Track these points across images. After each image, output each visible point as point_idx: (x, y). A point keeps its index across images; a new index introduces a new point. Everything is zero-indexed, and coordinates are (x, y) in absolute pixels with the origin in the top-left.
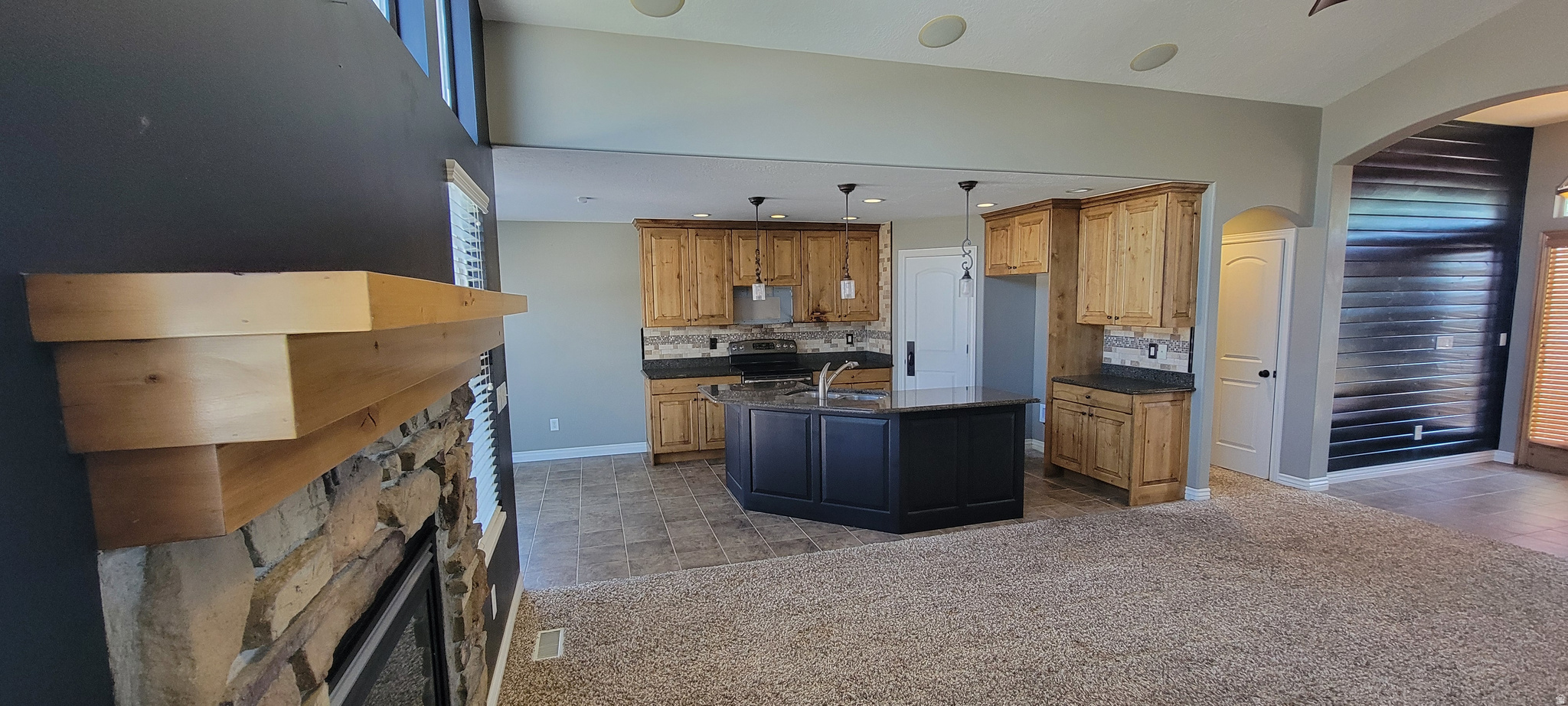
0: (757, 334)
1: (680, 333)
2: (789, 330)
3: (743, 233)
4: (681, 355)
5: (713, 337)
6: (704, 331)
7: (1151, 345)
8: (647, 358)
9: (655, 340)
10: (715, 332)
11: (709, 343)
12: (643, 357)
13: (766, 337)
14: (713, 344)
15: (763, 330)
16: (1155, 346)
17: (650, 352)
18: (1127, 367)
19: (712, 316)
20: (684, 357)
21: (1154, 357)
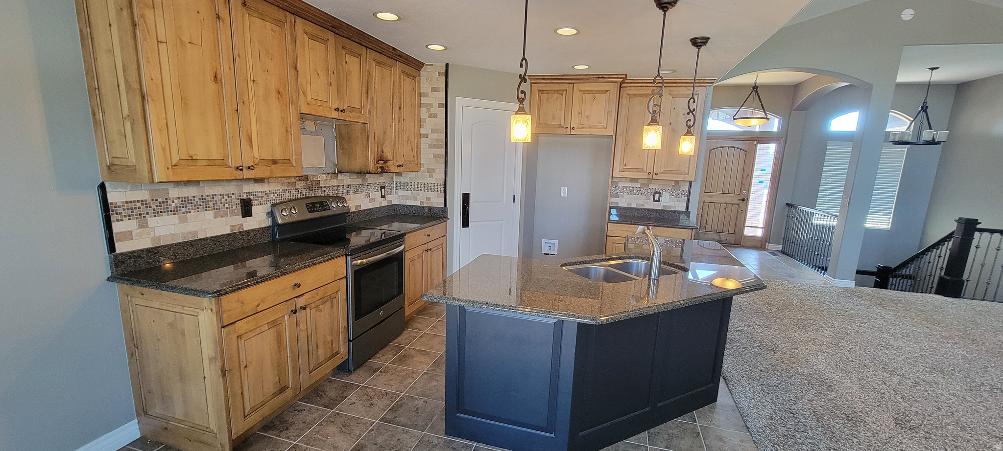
0: (301, 190)
1: (190, 192)
2: (334, 182)
3: (312, 28)
4: (195, 233)
5: (245, 197)
6: (231, 188)
7: (656, 193)
8: (121, 247)
9: (135, 210)
10: (249, 188)
11: (239, 208)
12: (112, 247)
13: (313, 194)
14: (246, 209)
15: (309, 183)
16: (659, 193)
17: (128, 236)
18: (634, 208)
19: (275, 162)
20: (200, 237)
21: (658, 201)
